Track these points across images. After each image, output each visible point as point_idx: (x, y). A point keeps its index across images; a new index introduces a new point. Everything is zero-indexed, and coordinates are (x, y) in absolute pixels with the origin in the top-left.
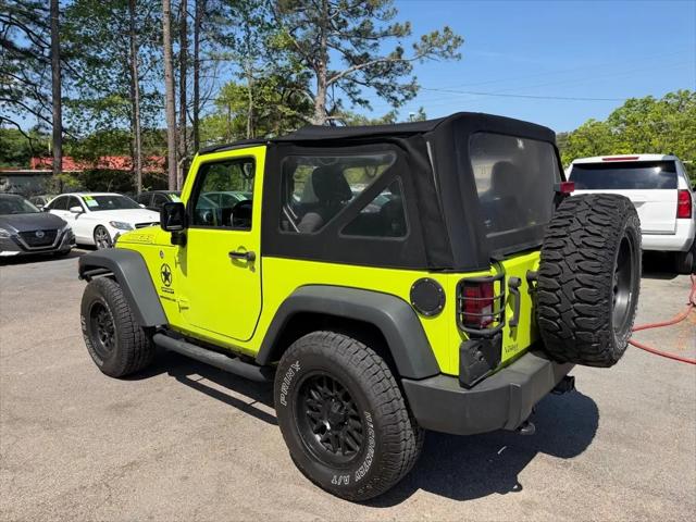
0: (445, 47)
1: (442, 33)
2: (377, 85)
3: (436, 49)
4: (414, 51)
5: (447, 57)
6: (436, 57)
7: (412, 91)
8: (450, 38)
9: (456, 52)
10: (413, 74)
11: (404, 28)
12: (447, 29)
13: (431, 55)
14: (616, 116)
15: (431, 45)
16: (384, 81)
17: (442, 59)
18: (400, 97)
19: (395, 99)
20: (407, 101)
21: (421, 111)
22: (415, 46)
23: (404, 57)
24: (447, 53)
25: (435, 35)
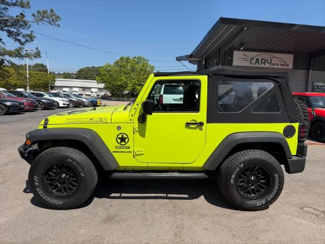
0: (51, 19)
1: (49, 12)
2: (9, 31)
3: (46, 19)
4: (33, 17)
5: (52, 24)
6: (46, 23)
7: (31, 38)
8: (54, 15)
9: (57, 23)
10: (31, 29)
11: (26, 4)
12: (52, 11)
13: (43, 22)
14: (117, 63)
15: (44, 17)
16: (12, 29)
17: (49, 25)
18: (23, 40)
19: (19, 41)
20: (27, 43)
21: (37, 49)
22: (33, 15)
23: (25, 19)
24: (52, 22)
25: (45, 12)
